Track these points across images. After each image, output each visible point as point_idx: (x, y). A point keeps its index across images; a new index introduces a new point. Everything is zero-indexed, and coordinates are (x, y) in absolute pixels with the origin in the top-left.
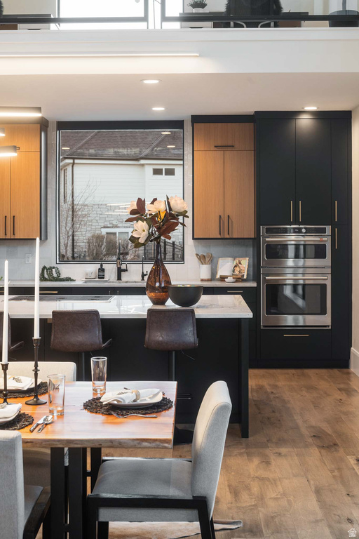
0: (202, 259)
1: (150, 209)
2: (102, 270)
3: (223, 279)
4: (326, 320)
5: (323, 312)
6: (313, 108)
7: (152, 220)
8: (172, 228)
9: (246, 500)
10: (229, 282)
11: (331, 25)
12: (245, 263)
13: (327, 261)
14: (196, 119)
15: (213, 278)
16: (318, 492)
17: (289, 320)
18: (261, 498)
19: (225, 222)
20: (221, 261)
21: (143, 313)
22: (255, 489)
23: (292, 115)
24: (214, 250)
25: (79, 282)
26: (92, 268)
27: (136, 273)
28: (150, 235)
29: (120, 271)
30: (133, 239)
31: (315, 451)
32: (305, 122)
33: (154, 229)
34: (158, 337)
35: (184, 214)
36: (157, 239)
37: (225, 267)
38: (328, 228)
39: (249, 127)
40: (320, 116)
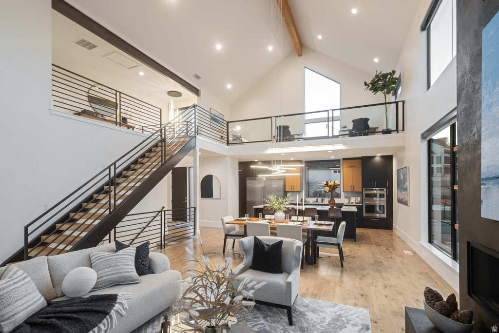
0: (346, 197)
1: (330, 184)
2: (317, 200)
3: (352, 203)
4: (384, 215)
5: (384, 213)
6: (380, 155)
7: (330, 186)
8: (336, 189)
9: (353, 252)
10: (354, 204)
11: (383, 134)
12: (359, 199)
13: (385, 199)
14: (344, 159)
15: (349, 203)
16: (372, 253)
17: (378, 215)
18: (357, 253)
19: (352, 187)
20: (351, 198)
21: (328, 209)
22: (356, 251)
23: (373, 157)
24: (350, 195)
25: (311, 203)
26: (315, 199)
27: (327, 200)
28: (329, 190)
29: (322, 200)
30: (325, 191)
31: (375, 246)
32: (377, 159)
33: (331, 189)
34: (332, 215)
35: (339, 185)
36: (332, 192)
37: (353, 200)
38: (385, 189)
39: (360, 161)
40: (382, 157)
